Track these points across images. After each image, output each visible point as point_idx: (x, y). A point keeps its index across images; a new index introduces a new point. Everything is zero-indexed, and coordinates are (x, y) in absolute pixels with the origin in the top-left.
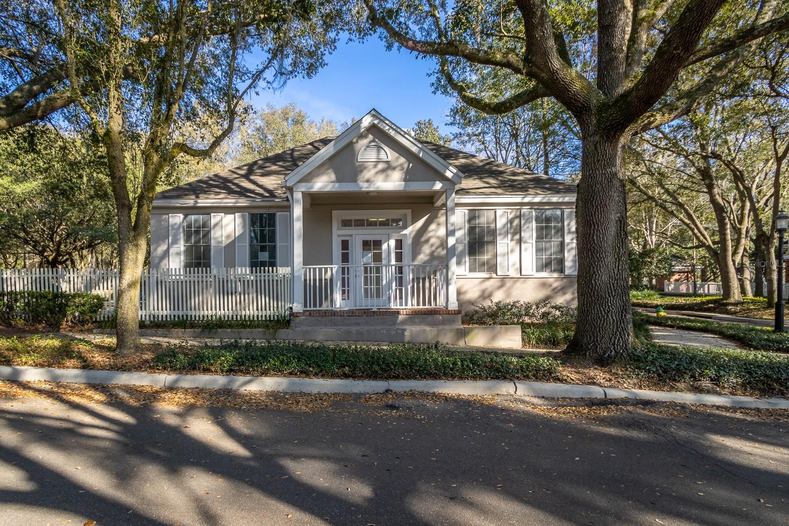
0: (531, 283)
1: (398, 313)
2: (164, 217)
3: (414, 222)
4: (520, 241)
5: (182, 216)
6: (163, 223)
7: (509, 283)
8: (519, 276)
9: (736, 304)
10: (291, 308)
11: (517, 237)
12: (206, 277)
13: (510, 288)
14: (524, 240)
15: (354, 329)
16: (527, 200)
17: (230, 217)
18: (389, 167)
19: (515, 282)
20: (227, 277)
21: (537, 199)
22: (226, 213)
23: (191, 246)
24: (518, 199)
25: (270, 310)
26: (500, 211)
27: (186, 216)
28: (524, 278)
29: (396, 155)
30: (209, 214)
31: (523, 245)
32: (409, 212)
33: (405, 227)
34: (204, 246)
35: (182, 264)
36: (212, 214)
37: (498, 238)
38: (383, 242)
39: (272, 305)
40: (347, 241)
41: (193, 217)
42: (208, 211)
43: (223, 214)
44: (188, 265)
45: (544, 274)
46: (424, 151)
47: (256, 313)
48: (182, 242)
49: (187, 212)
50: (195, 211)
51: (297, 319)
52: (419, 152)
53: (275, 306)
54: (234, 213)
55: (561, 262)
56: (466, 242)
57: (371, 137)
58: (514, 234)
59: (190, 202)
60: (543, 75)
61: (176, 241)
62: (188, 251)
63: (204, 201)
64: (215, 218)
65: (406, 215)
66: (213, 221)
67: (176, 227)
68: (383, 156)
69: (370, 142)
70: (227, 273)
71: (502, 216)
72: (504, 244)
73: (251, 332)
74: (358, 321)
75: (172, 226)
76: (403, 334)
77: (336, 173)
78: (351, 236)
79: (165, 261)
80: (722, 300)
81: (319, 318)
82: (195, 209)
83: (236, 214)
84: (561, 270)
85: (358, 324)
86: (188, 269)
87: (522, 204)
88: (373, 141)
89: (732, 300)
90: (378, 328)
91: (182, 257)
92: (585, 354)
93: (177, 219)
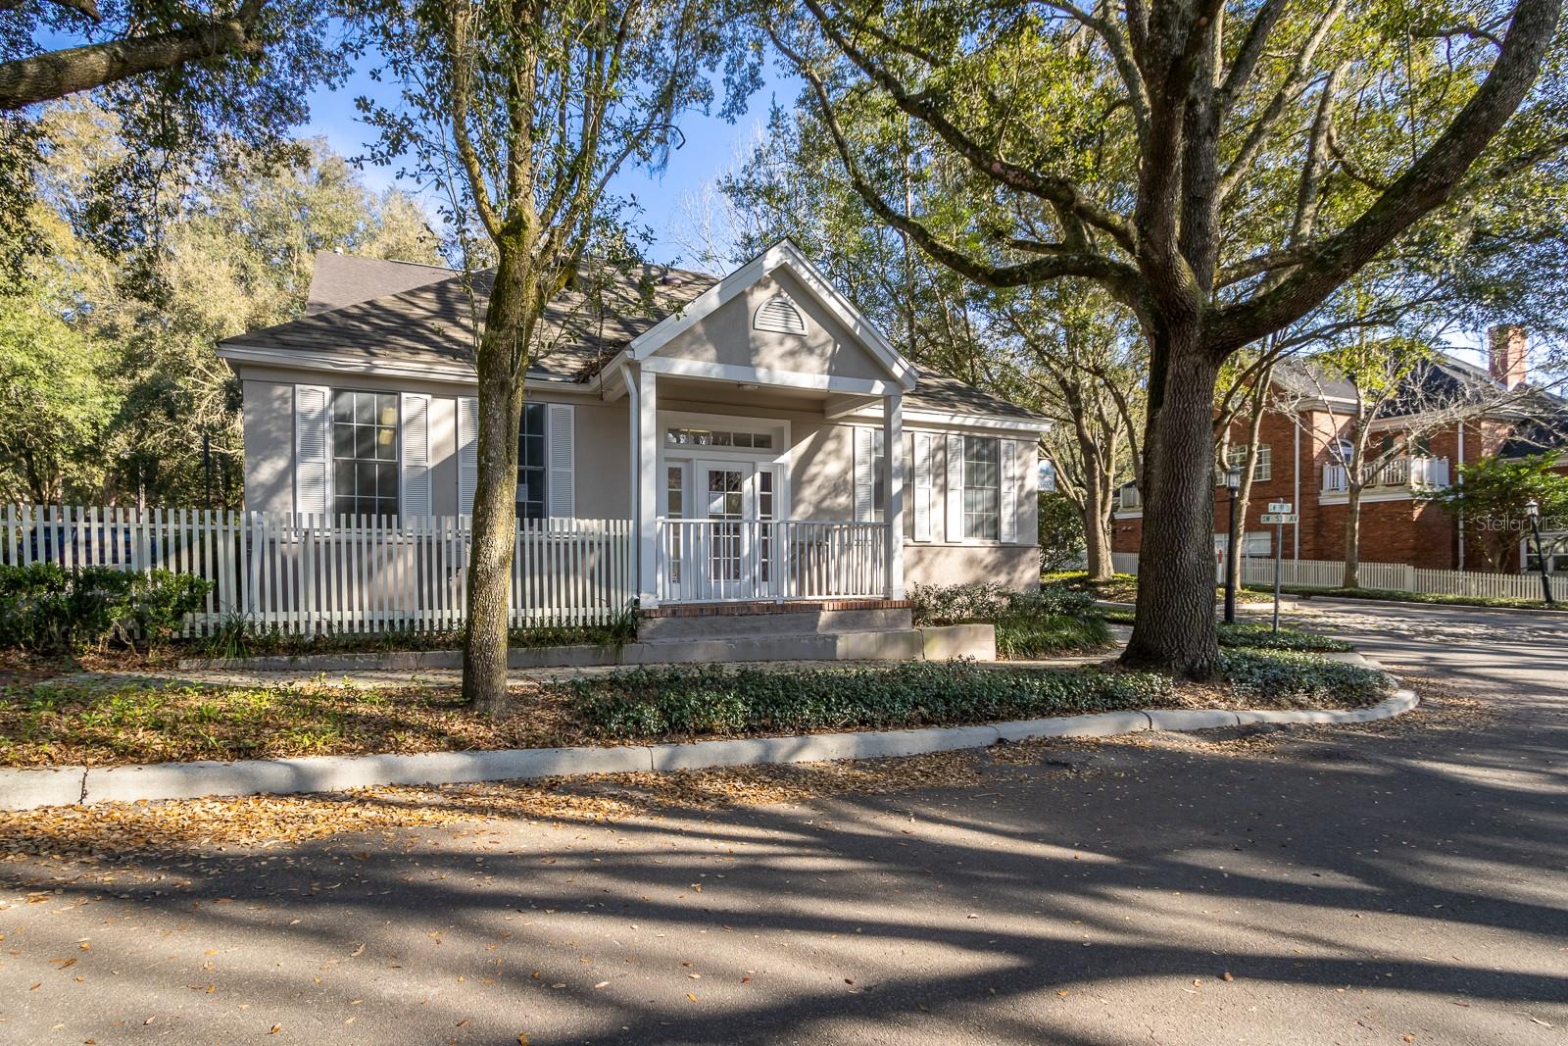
0: (957, 556)
1: (821, 607)
2: (279, 390)
3: (795, 442)
4: (944, 489)
5: (327, 391)
6: (277, 404)
7: (928, 556)
8: (943, 543)
9: (1107, 584)
10: (637, 602)
11: (940, 481)
12: (379, 534)
13: (931, 563)
14: (950, 486)
15: (755, 638)
16: (957, 420)
17: (446, 404)
18: (804, 346)
19: (938, 553)
20: (439, 535)
21: (970, 421)
22: (435, 396)
23: (351, 464)
24: (943, 418)
25: (593, 605)
26: (920, 435)
27: (337, 393)
28: (949, 545)
29: (817, 326)
30: (397, 393)
31: (949, 494)
32: (786, 424)
33: (781, 452)
34: (380, 463)
35: (329, 503)
36: (404, 396)
37: (917, 481)
38: (744, 475)
39: (597, 596)
40: (679, 470)
41: (355, 399)
42: (393, 387)
43: (429, 397)
44: (343, 508)
45: (975, 541)
46: (862, 325)
47: (565, 612)
48: (329, 452)
49: (341, 384)
50: (364, 384)
51: (650, 625)
52: (856, 326)
53: (604, 597)
54: (455, 398)
55: (996, 523)
56: (873, 483)
57: (774, 287)
58: (937, 476)
59: (353, 361)
60: (1156, 257)
61: (311, 450)
62: (343, 476)
63: (389, 365)
64: (412, 404)
65: (781, 430)
66: (406, 412)
67: (312, 416)
68: (795, 325)
69: (774, 296)
70: (439, 526)
71: (922, 443)
72: (924, 491)
73: (569, 653)
74: (757, 624)
75: (303, 415)
76: (835, 645)
77: (716, 346)
78: (687, 461)
79: (286, 496)
80: (1089, 577)
81: (691, 621)
82: (366, 381)
83: (460, 400)
84: (996, 536)
85: (757, 630)
86: (343, 516)
87: (949, 427)
88: (779, 295)
89: (1100, 579)
90: (793, 634)
91: (329, 489)
92: (1169, 665)
93: (314, 399)
